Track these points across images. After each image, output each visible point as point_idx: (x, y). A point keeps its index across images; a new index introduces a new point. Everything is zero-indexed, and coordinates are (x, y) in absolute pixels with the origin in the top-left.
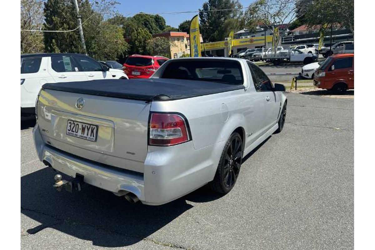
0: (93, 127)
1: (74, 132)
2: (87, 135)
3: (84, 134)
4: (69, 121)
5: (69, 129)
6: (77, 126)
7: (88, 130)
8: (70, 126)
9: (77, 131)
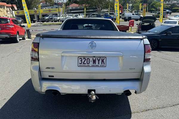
0: (103, 58)
1: (86, 64)
2: (99, 64)
3: (95, 64)
4: (79, 58)
5: (81, 63)
6: (88, 60)
7: (99, 61)
8: (81, 61)
9: (88, 63)
